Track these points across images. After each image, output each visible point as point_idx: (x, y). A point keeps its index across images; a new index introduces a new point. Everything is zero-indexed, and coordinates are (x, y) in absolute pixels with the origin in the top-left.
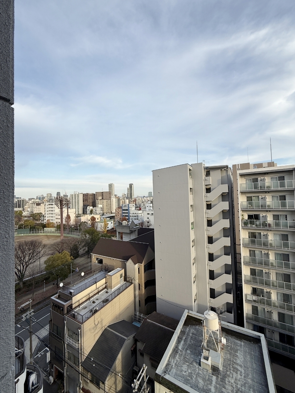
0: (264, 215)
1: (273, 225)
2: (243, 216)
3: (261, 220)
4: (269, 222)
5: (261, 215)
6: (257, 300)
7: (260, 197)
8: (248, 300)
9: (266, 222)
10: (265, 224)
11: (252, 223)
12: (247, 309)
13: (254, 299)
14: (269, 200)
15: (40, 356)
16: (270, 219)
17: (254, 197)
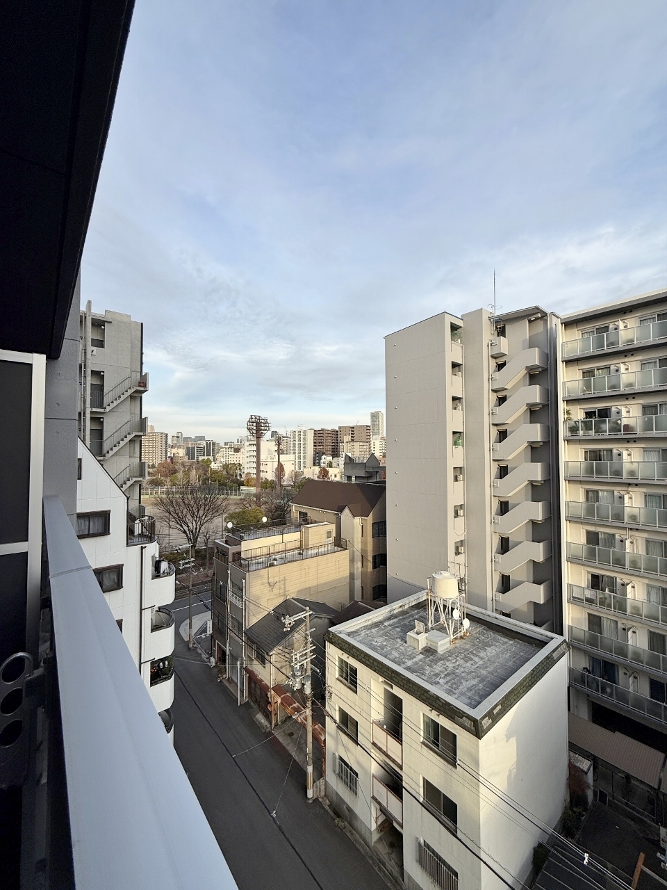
1: (638, 428)
2: (568, 412)
3: (613, 419)
4: (625, 421)
5: (613, 408)
6: (594, 598)
7: (613, 368)
8: (573, 597)
9: (619, 422)
10: (616, 428)
11: (588, 427)
12: (572, 616)
13: (589, 597)
14: (630, 373)
15: (204, 637)
17: (600, 371)
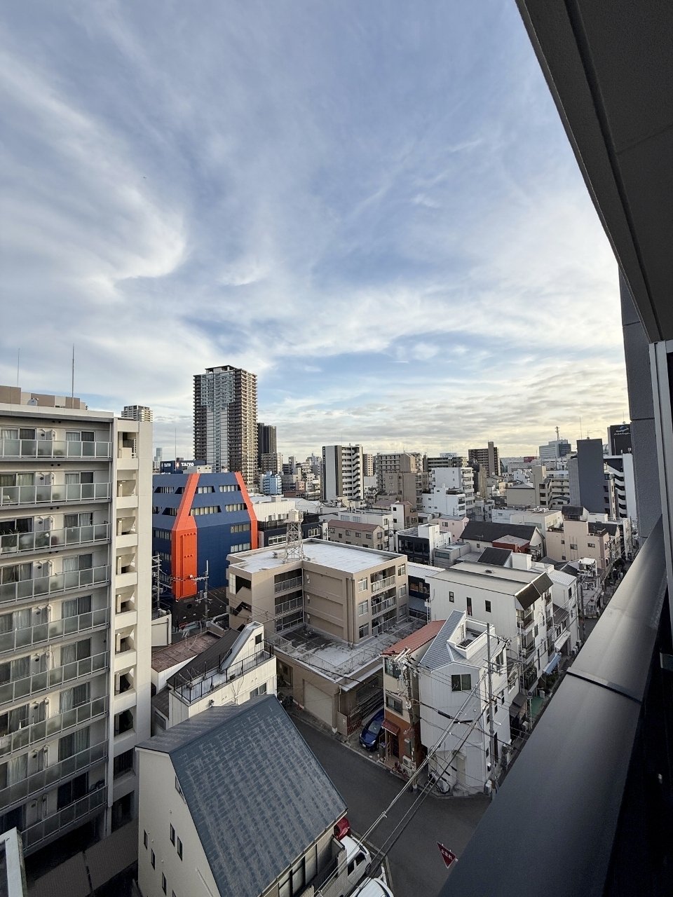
0: (43, 518)
1: (63, 541)
3: (36, 531)
4: (53, 534)
5: (36, 520)
7: (37, 475)
9: (47, 535)
10: (43, 541)
11: (8, 543)
14: (58, 482)
16: (57, 526)
17: (21, 476)
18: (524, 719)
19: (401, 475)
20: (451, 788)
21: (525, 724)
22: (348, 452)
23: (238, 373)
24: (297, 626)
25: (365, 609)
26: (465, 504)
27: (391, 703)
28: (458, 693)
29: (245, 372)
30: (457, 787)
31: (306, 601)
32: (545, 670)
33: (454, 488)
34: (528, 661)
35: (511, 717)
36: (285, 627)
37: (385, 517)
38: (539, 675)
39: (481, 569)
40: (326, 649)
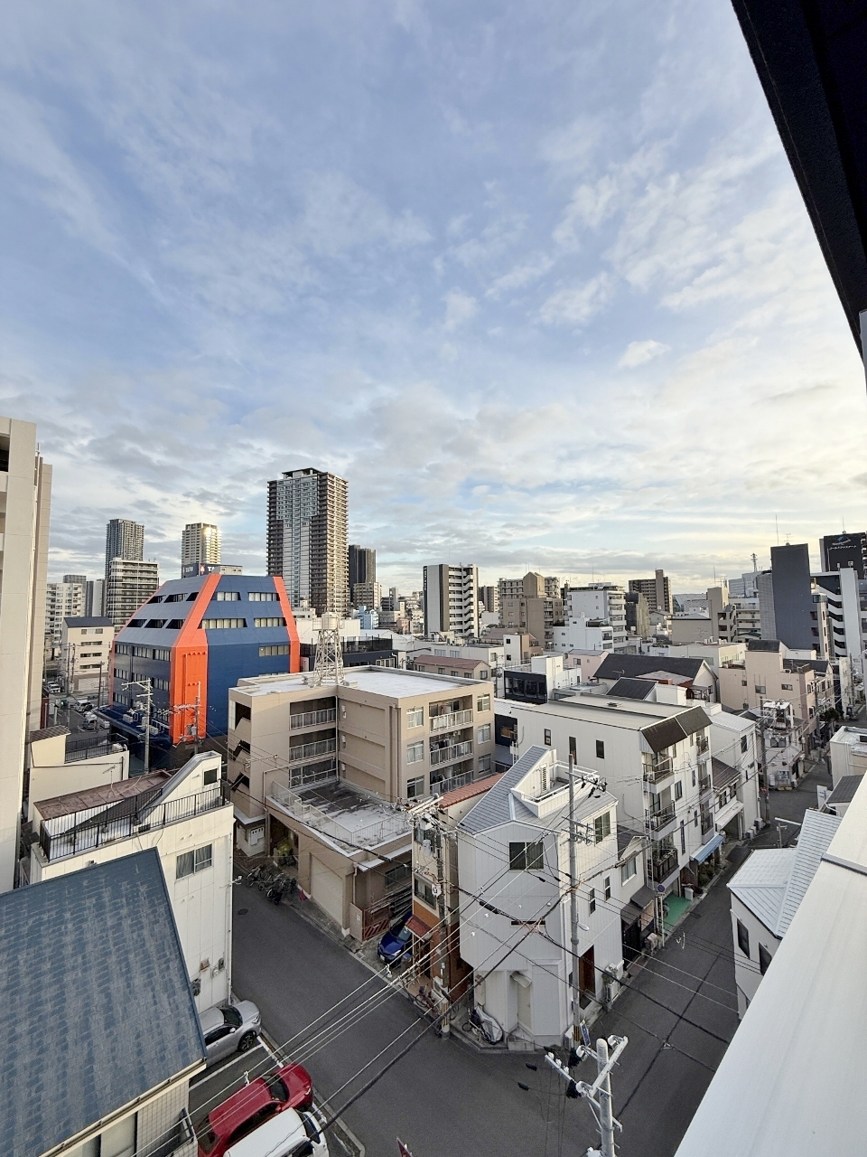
18: (651, 928)
19: (524, 601)
20: (506, 1035)
21: (652, 937)
22: (459, 574)
23: (322, 478)
24: (328, 781)
25: (419, 753)
26: (612, 641)
27: (422, 890)
28: (520, 874)
29: (333, 477)
30: (518, 1034)
31: (341, 745)
32: (694, 856)
33: (598, 619)
34: (661, 835)
35: (624, 924)
36: (306, 781)
37: (491, 650)
38: (683, 861)
39: (604, 703)
40: (355, 813)
